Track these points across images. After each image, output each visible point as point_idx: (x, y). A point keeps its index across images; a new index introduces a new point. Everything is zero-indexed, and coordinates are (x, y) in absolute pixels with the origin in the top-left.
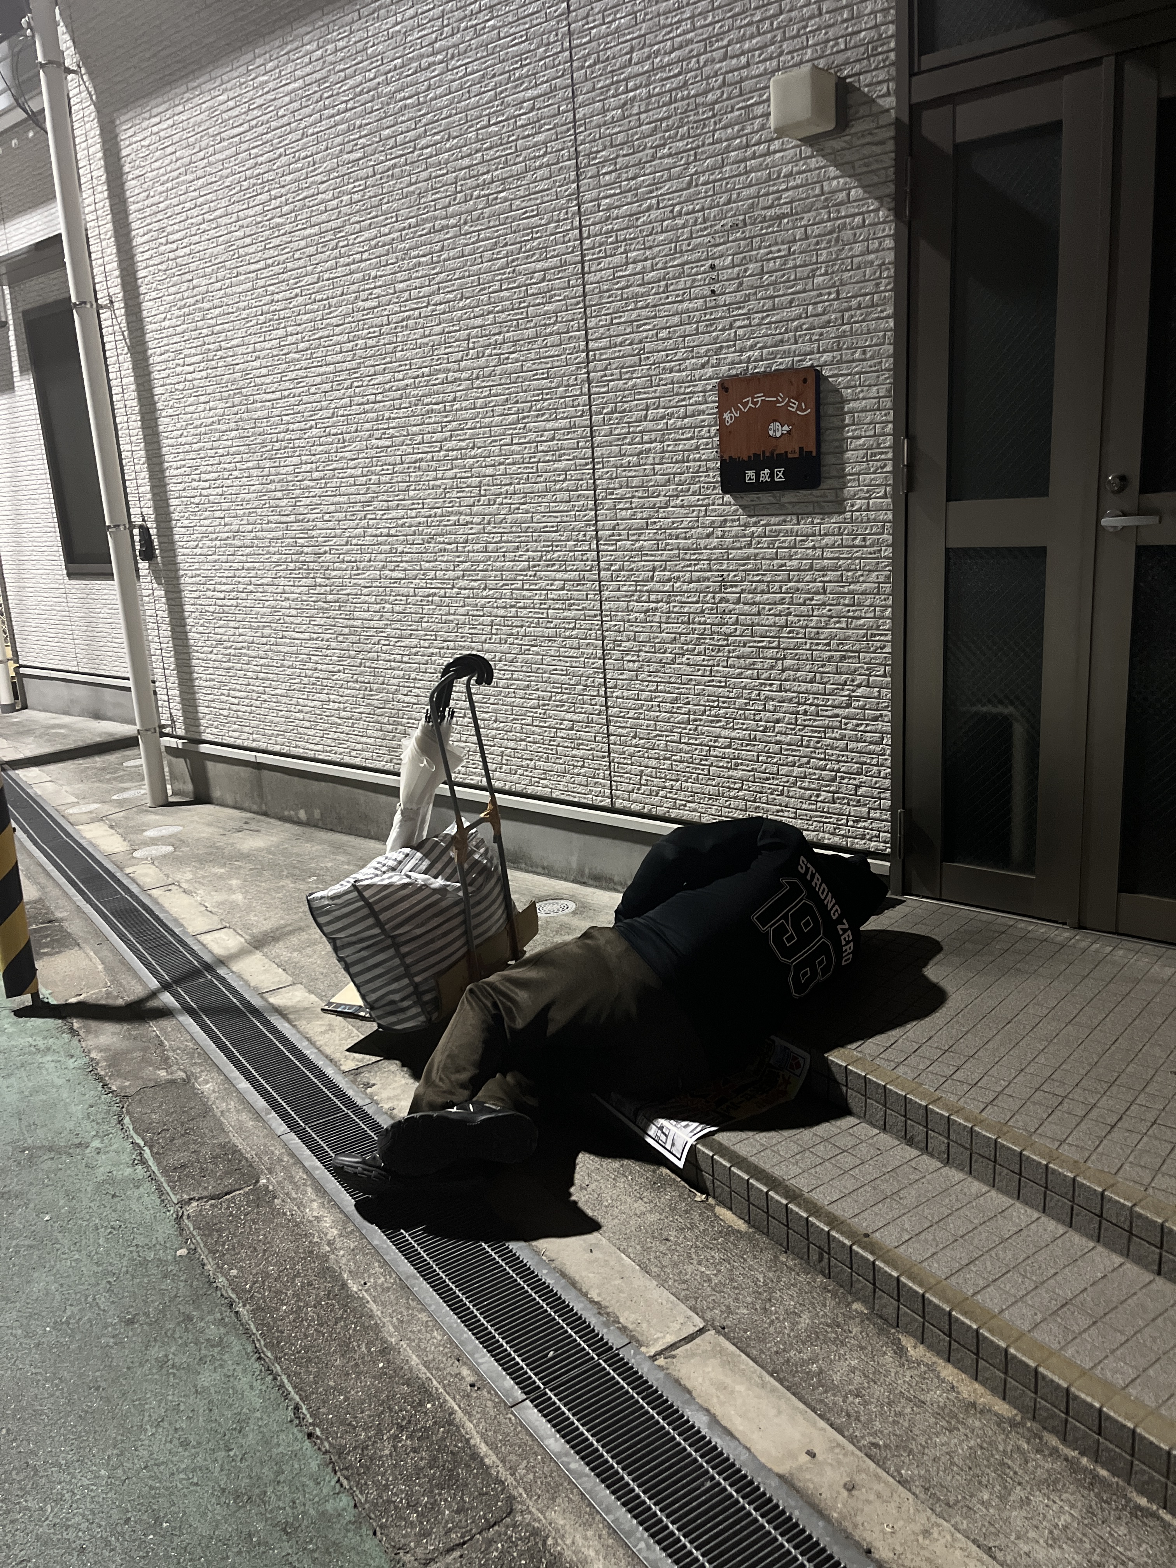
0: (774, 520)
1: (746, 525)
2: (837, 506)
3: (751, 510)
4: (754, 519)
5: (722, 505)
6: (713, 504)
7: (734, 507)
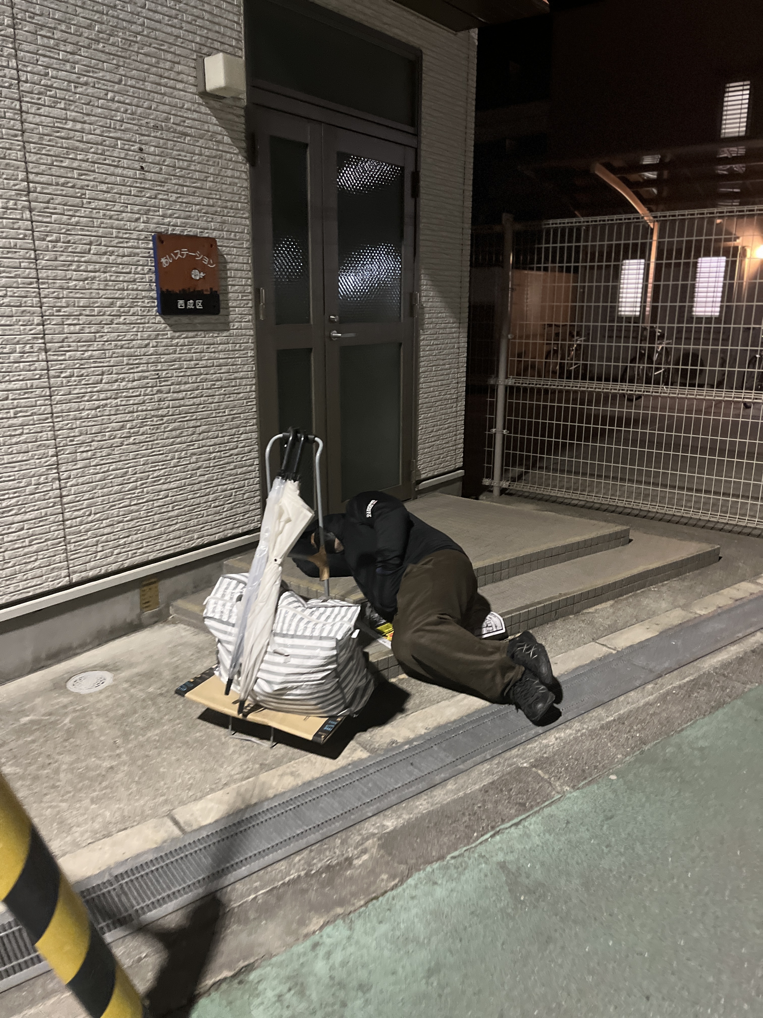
0: (191, 334)
1: (172, 338)
2: (225, 326)
3: (175, 328)
4: (177, 334)
5: (155, 323)
6: (148, 323)
7: (164, 325)
